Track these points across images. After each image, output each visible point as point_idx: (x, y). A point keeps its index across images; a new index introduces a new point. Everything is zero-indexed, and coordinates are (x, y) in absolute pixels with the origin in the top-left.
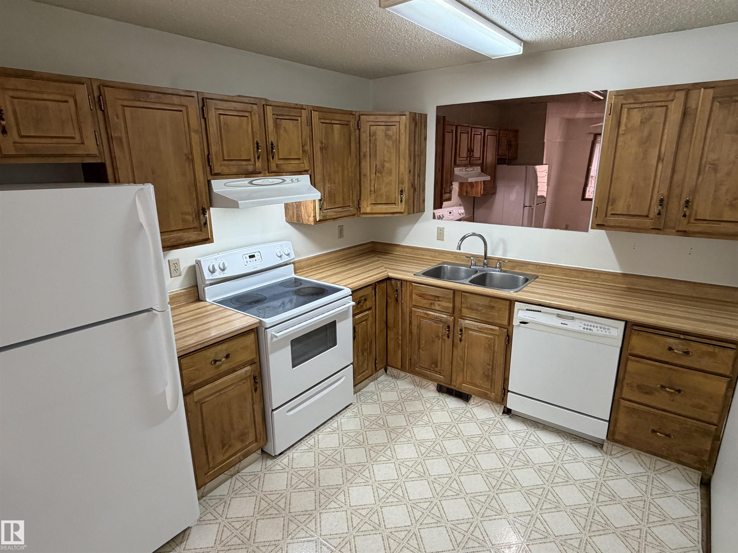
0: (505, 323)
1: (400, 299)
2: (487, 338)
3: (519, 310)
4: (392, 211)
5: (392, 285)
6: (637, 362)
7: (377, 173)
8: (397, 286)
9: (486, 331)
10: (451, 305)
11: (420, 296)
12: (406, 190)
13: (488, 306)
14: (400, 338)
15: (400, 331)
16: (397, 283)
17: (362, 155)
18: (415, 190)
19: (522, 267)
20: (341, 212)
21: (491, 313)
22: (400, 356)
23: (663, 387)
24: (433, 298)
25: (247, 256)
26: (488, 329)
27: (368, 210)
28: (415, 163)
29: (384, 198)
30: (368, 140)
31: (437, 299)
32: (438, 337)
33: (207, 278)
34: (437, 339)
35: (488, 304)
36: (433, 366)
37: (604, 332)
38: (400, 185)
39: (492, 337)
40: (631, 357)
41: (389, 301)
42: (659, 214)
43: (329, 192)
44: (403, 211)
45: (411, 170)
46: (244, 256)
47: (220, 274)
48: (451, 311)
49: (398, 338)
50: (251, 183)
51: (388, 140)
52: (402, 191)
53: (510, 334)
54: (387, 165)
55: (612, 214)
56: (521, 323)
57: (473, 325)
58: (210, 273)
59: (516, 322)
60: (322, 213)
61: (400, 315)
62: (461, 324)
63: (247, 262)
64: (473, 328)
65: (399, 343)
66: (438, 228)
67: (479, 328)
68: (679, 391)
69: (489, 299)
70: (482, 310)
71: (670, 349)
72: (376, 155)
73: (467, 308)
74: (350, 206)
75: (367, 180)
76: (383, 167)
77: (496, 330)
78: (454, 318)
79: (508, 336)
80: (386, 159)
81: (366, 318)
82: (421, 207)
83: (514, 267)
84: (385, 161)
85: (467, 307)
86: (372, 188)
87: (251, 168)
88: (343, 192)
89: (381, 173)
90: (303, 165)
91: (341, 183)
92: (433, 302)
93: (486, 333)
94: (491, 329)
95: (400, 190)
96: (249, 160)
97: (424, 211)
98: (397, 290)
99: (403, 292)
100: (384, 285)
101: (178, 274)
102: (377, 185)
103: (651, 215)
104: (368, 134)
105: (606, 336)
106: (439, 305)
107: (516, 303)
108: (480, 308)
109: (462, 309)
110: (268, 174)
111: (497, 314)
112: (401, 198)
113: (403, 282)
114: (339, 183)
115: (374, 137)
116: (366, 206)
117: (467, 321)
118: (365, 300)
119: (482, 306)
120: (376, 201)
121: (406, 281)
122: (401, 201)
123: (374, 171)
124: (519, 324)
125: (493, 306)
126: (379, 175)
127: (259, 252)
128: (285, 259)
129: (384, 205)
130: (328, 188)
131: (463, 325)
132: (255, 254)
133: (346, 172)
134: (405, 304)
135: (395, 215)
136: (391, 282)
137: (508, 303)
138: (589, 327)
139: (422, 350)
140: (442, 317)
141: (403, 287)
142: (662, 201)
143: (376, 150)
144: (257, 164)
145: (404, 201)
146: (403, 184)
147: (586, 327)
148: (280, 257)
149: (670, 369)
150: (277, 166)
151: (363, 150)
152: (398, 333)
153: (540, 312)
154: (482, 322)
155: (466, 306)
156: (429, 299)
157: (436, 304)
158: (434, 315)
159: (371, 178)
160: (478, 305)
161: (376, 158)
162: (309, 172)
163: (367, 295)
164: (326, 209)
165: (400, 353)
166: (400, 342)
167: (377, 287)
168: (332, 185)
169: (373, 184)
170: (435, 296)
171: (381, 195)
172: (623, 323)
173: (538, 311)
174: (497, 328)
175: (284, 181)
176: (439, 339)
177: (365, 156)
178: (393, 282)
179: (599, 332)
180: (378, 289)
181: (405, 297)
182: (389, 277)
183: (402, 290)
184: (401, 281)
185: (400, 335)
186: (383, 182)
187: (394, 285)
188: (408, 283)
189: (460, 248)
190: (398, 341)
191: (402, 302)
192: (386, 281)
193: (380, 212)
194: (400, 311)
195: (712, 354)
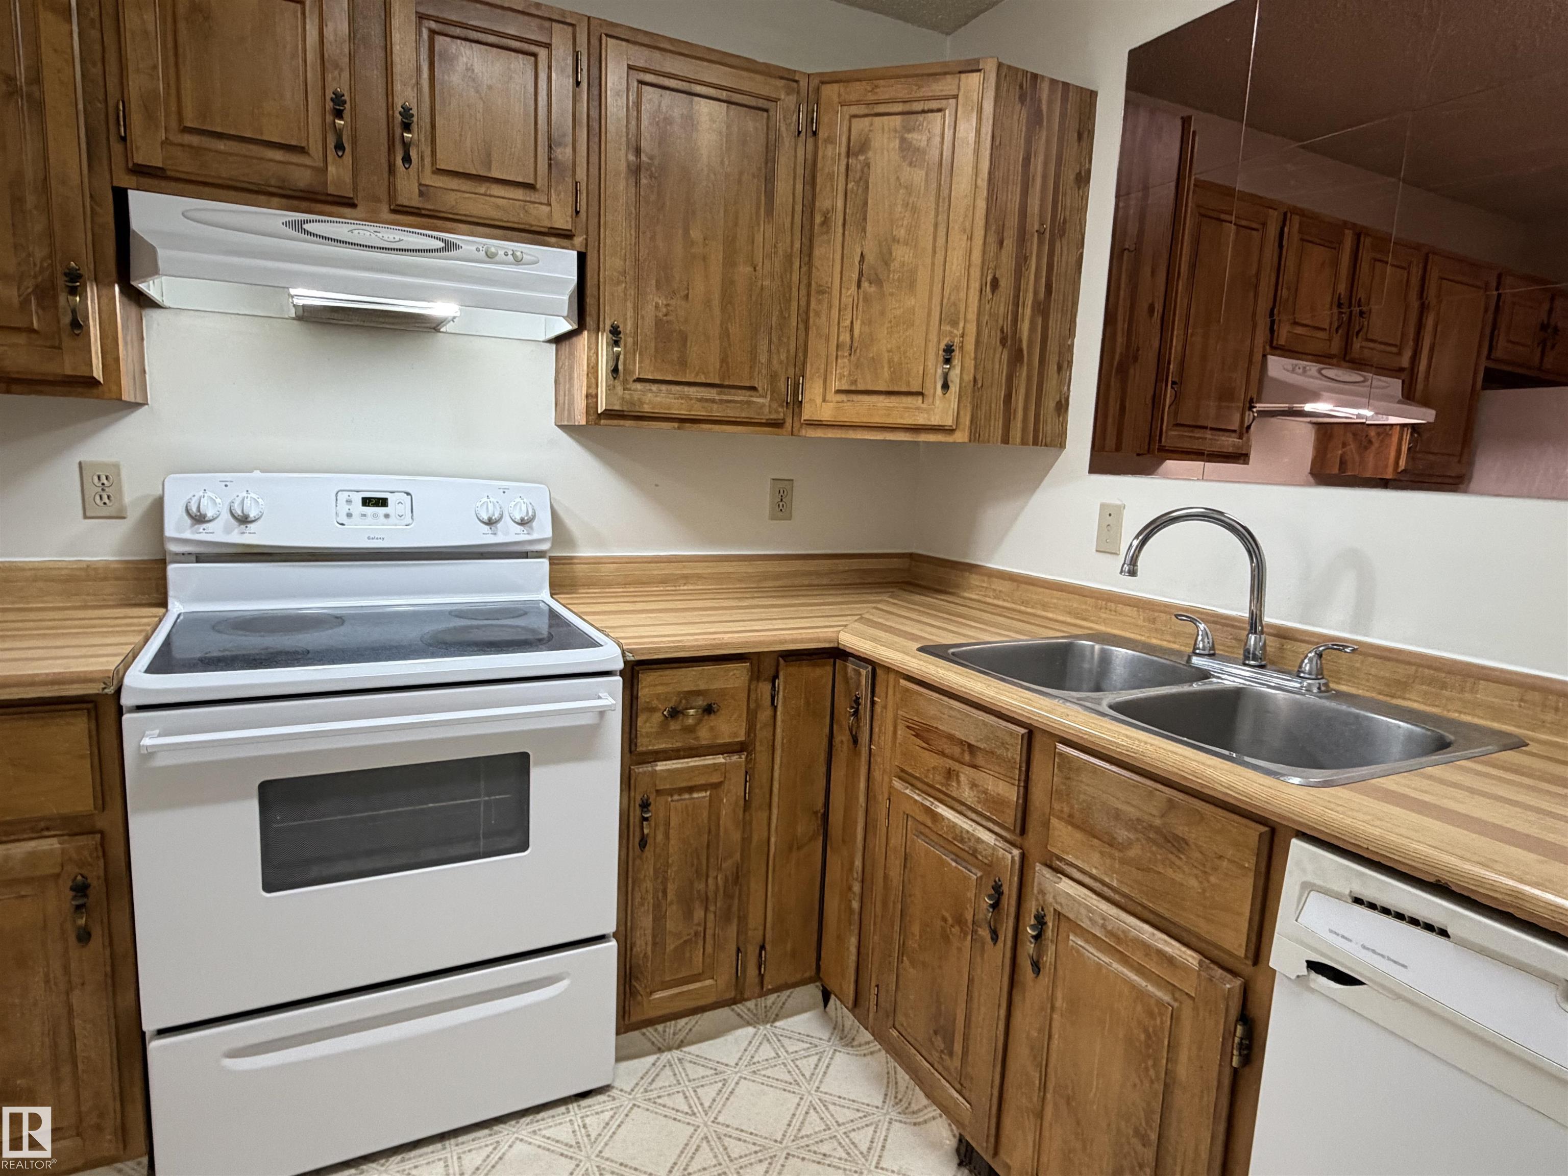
0: (1235, 942)
1: (864, 737)
2: (1140, 995)
3: (1308, 887)
4: (908, 420)
5: (846, 680)
7: (865, 284)
8: (859, 685)
9: (1138, 957)
10: (1015, 794)
11: (917, 736)
12: (970, 346)
13: (1158, 831)
14: (857, 888)
15: (858, 863)
16: (859, 674)
17: (818, 219)
18: (1017, 357)
19: (1444, 686)
20: (713, 401)
21: (1169, 872)
22: (853, 958)
24: (957, 750)
25: (357, 499)
26: (1148, 949)
27: (826, 413)
28: (1022, 260)
29: (886, 373)
30: (843, 168)
31: (967, 757)
32: (959, 920)
33: (170, 531)
34: (956, 930)
35: (1158, 822)
36: (939, 1042)
38: (946, 328)
39: (1167, 998)
43: (659, 323)
44: (949, 422)
45: (1003, 283)
46: (343, 497)
47: (228, 531)
48: (1010, 817)
49: (850, 888)
50: (298, 226)
51: (910, 164)
52: (949, 350)
53: (1255, 1012)
54: (902, 254)
56: (1314, 966)
57: (1089, 909)
58: (189, 521)
59: (1286, 957)
60: (619, 390)
61: (863, 798)
62: (1042, 892)
63: (349, 515)
64: (1086, 924)
65: (851, 910)
66: (1103, 506)
67: (1111, 934)
69: (1164, 795)
70: (1129, 844)
72: (865, 219)
73: (1070, 820)
74: (753, 388)
75: (830, 308)
76: (886, 259)
77: (1186, 968)
78: (1023, 857)
79: (1242, 1019)
80: (901, 233)
81: (715, 779)
82: (1049, 428)
83: (1402, 686)
84: (896, 240)
85: (1071, 816)
86: (845, 337)
87: (302, 178)
88: (725, 334)
89: (878, 282)
90: (546, 209)
91: (716, 303)
92: (956, 766)
93: (1140, 970)
94: (1159, 952)
95: (942, 346)
96: (301, 150)
97: (1062, 446)
98: (857, 701)
99: (878, 709)
100: (822, 673)
101: (110, 510)
102: (863, 323)
104: (844, 150)
106: (973, 785)
107: (1295, 842)
108: (1123, 834)
109: (1054, 821)
110: (386, 214)
111: (1193, 883)
112: (946, 376)
113: (879, 671)
114: (708, 303)
115: (861, 158)
116: (819, 400)
117: (1066, 886)
118: (709, 710)
119: (1133, 825)
120: (855, 382)
121: (888, 669)
122: (946, 386)
123: (855, 276)
124: (1304, 971)
125: (1176, 837)
126: (873, 289)
127: (408, 494)
128: (509, 534)
129: (881, 398)
130: (657, 307)
131: (1051, 898)
132: (391, 499)
133: (744, 270)
134: (880, 761)
135: (923, 437)
136: (846, 667)
137: (1255, 831)
139: (913, 963)
140: (979, 840)
141: (876, 689)
143: (866, 203)
144: (332, 169)
145: (954, 388)
146: (954, 323)
148: (490, 523)
150: (421, 194)
151: (823, 203)
152: (851, 869)
153: (1443, 933)
154: (1131, 906)
155: (1066, 809)
156: (943, 754)
157: (962, 778)
158: (955, 825)
159: (844, 299)
160: (1117, 815)
161: (864, 230)
162: (578, 240)
163: (722, 693)
164: (639, 380)
165: (853, 950)
166: (855, 905)
167: (781, 674)
168: (673, 302)
169: (848, 322)
170: (961, 742)
171: (875, 362)
173: (1429, 927)
174: (1190, 958)
175: (449, 246)
176: (966, 934)
177: (825, 222)
178: (850, 666)
180: (785, 682)
181: (880, 730)
182: (840, 647)
183: (873, 703)
184: (870, 667)
185: (855, 875)
186: (882, 313)
187: (852, 678)
188: (892, 677)
189: (1133, 573)
190: (850, 901)
191: (870, 749)
192: (832, 660)
193: (865, 420)
194: (862, 785)
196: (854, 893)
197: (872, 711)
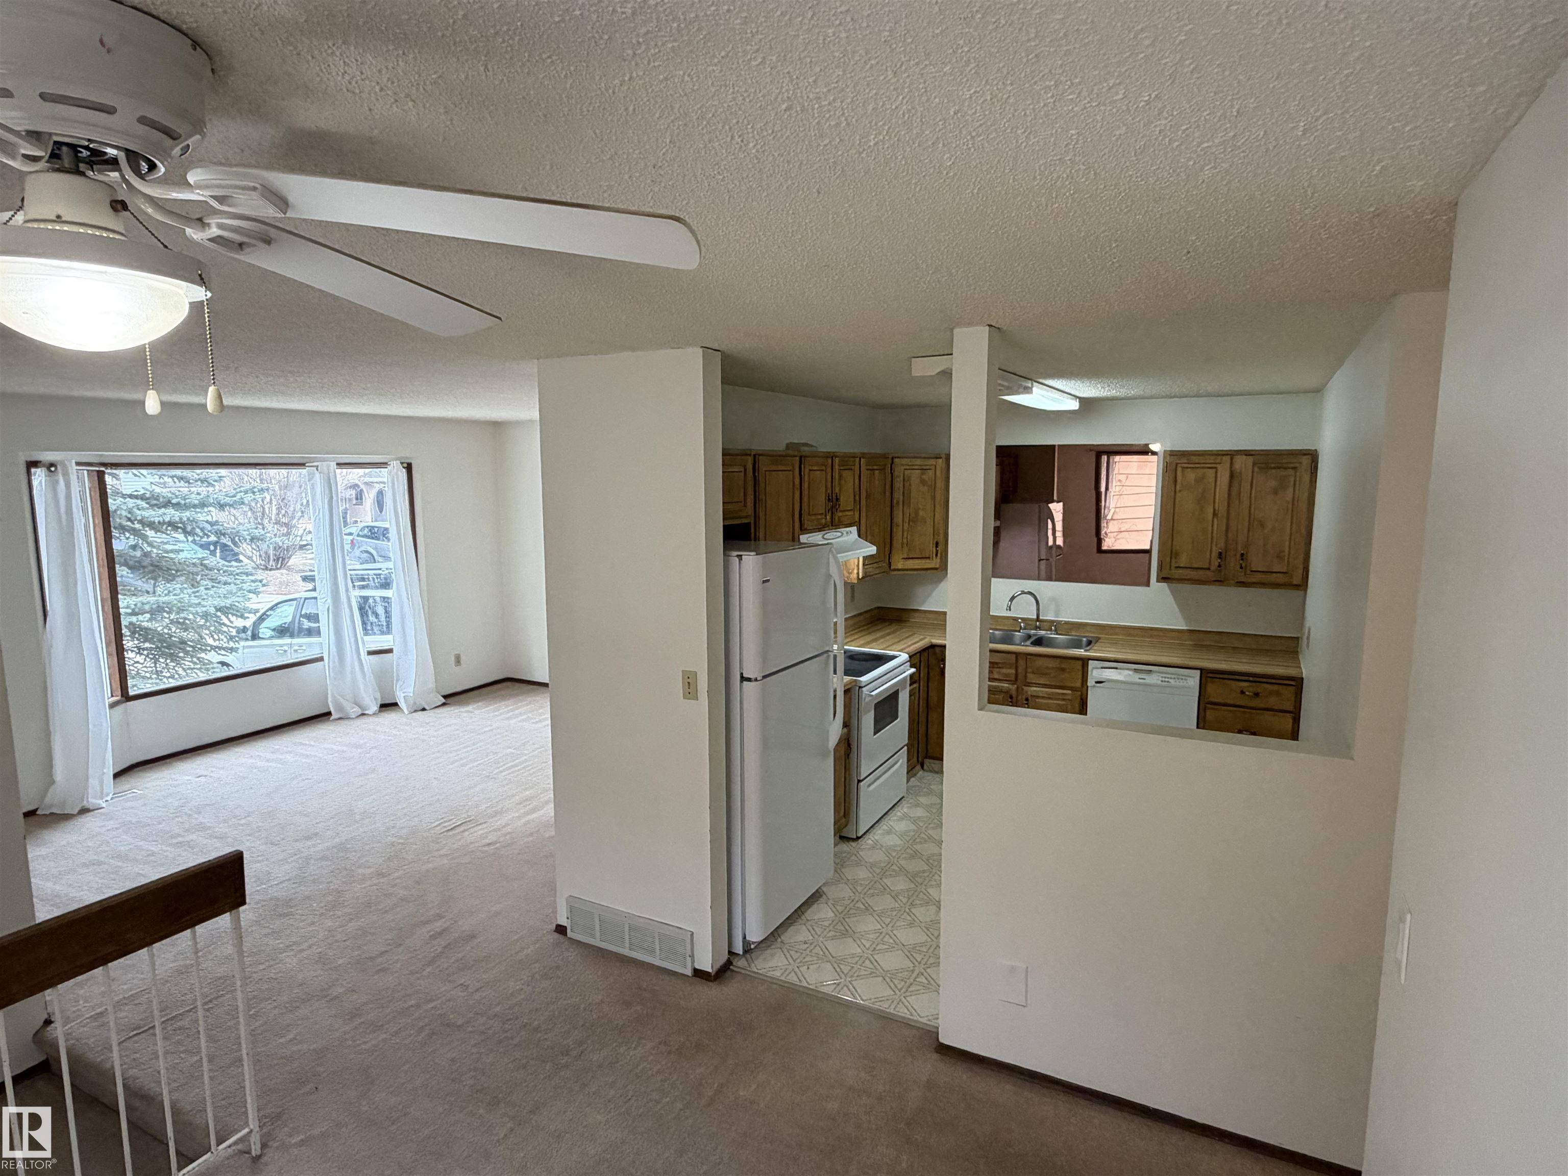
0: (1079, 685)
2: (1058, 704)
3: (1093, 668)
4: (926, 567)
5: (936, 654)
6: (1215, 709)
7: (911, 523)
8: (943, 655)
9: (1058, 697)
10: (1013, 671)
13: (1059, 668)
17: (895, 502)
19: (1079, 628)
21: (1062, 676)
23: (1240, 731)
26: (1059, 694)
27: (900, 566)
29: (918, 552)
30: (902, 486)
31: (996, 666)
35: (1058, 666)
37: (1181, 684)
38: (936, 536)
39: (1063, 703)
40: (1208, 705)
41: (932, 674)
42: (1219, 566)
44: (938, 566)
48: (1013, 678)
50: (823, 536)
51: (924, 486)
53: (1085, 697)
54: (921, 513)
55: (1176, 567)
56: (1097, 682)
57: (1042, 691)
59: (1091, 683)
60: (866, 570)
62: (1027, 692)
64: (1041, 695)
67: (1049, 694)
68: (1254, 733)
69: (1058, 660)
70: (1051, 673)
71: (1243, 692)
72: (910, 502)
73: (1033, 673)
74: (883, 561)
75: (900, 531)
76: (917, 515)
77: (1068, 694)
78: (1017, 686)
79: (1082, 699)
80: (921, 507)
81: (914, 692)
83: (1072, 629)
84: (920, 509)
86: (905, 541)
87: (823, 521)
89: (915, 522)
90: (853, 516)
92: (991, 669)
93: (1058, 699)
94: (1062, 694)
95: (935, 543)
96: (823, 514)
98: (943, 660)
100: (926, 654)
102: (910, 536)
103: (1213, 568)
104: (902, 479)
105: (1183, 687)
106: (999, 673)
107: (1090, 662)
108: (1048, 672)
109: (1028, 674)
110: (833, 527)
111: (1068, 676)
112: (937, 551)
115: (908, 483)
116: (897, 562)
117: (1033, 689)
119: (1053, 668)
120: (908, 555)
122: (937, 555)
123: (908, 521)
124: (1095, 684)
125: (1062, 668)
126: (913, 525)
129: (916, 560)
131: (1029, 693)
135: (929, 572)
136: (935, 650)
137: (1080, 663)
138: (1167, 680)
140: (1003, 687)
142: (1220, 554)
143: (910, 497)
144: (827, 518)
146: (938, 535)
147: (1164, 679)
149: (1244, 712)
150: (839, 519)
151: (896, 497)
153: (1117, 668)
154: (1052, 687)
155: (1032, 671)
157: (994, 672)
158: (992, 685)
159: (904, 528)
160: (1047, 668)
161: (910, 506)
162: (857, 523)
164: (867, 565)
167: (922, 656)
169: (906, 536)
170: (994, 663)
171: (914, 548)
172: (1198, 672)
173: (1114, 668)
174: (1069, 692)
175: (842, 533)
177: (898, 503)
178: (938, 650)
179: (1177, 683)
182: (934, 644)
186: (916, 532)
189: (1010, 610)
193: (913, 567)
195: (1278, 693)
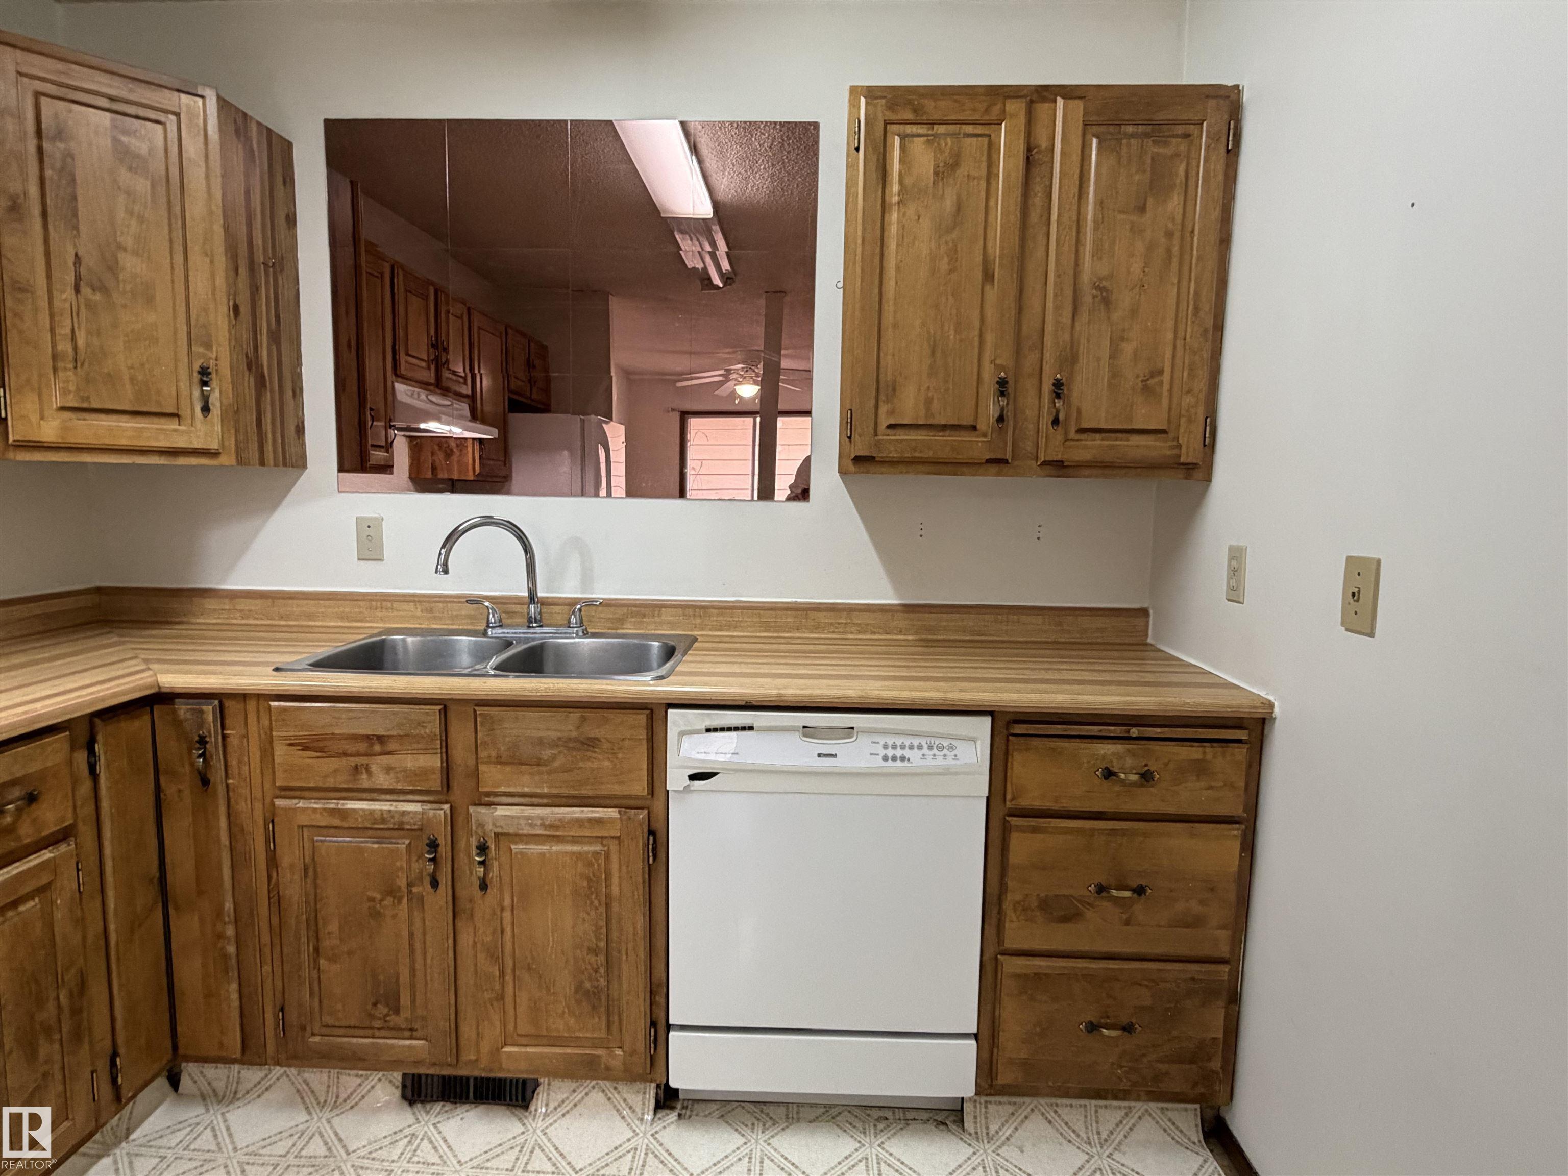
0: (639, 788)
1: (217, 775)
2: (579, 856)
3: (682, 734)
4: (163, 443)
5: (177, 723)
6: (1035, 830)
7: (85, 290)
8: (201, 724)
9: (573, 833)
10: (435, 762)
11: (306, 748)
12: (225, 370)
13: (576, 740)
14: (230, 931)
15: (229, 905)
16: (202, 712)
17: (4, 203)
18: (261, 383)
21: (589, 764)
23: (1101, 889)
24: (362, 747)
26: (579, 823)
27: (48, 433)
28: (255, 290)
31: (377, 748)
32: (391, 891)
34: (388, 901)
35: (574, 734)
36: (382, 1009)
37: (940, 761)
38: (198, 349)
39: (598, 848)
40: (1014, 821)
41: (170, 789)
42: (1001, 419)
44: (214, 445)
45: (242, 309)
48: (435, 782)
49: (220, 936)
51: (130, 169)
52: (204, 372)
53: (656, 825)
54: (130, 263)
55: (890, 426)
56: (693, 777)
57: (528, 818)
59: (676, 779)
61: (225, 839)
62: (481, 825)
64: (526, 830)
65: (225, 956)
66: (359, 520)
67: (551, 826)
68: (1140, 891)
69: (575, 715)
70: (554, 758)
71: (1109, 774)
72: (76, 216)
73: (499, 760)
75: (36, 310)
76: (113, 267)
77: (611, 820)
78: (451, 807)
79: (651, 832)
80: (128, 241)
81: (44, 879)
82: (293, 450)
83: (621, 621)
84: (121, 247)
85: (499, 757)
86: (65, 347)
89: (102, 288)
92: (363, 760)
93: (575, 840)
94: (590, 820)
95: (196, 367)
97: (304, 466)
98: (202, 741)
99: (234, 741)
100: (139, 725)
102: (88, 334)
103: (982, 426)
104: (31, 128)
105: (947, 772)
106: (388, 769)
107: (670, 711)
108: (547, 754)
109: (482, 768)
111: (607, 763)
112: (205, 399)
113: (228, 703)
115: (61, 146)
116: (33, 418)
117: (501, 811)
118: (31, 798)
119: (554, 744)
120: (87, 399)
121: (243, 697)
122: (206, 409)
123: (70, 279)
124: (688, 782)
125: (589, 739)
126: (97, 297)
129: (124, 418)
131: (489, 827)
134: (245, 791)
135: (182, 461)
136: (174, 712)
137: (642, 718)
138: (899, 753)
139: (333, 959)
140: (404, 813)
141: (228, 722)
142: (1002, 384)
143: (75, 198)
145: (216, 410)
146: (208, 346)
147: (890, 753)
149: (1113, 832)
151: (9, 184)
152: (219, 913)
153: (751, 728)
154: (557, 801)
155: (494, 754)
156: (345, 754)
157: (374, 768)
158: (372, 812)
159: (56, 303)
160: (540, 742)
161: (76, 228)
163: (43, 774)
165: (235, 996)
166: (231, 949)
167: (100, 737)
169: (67, 331)
170: (368, 738)
171: (111, 379)
172: (987, 721)
173: (744, 729)
174: (613, 813)
176: (400, 901)
177: (15, 208)
178: (183, 709)
179: (929, 762)
180: (105, 744)
181: (240, 762)
182: (163, 690)
183: (224, 737)
184: (216, 702)
185: (227, 919)
186: (115, 326)
187: (186, 720)
188: (252, 705)
189: (446, 572)
190: (223, 948)
191: (227, 786)
192: (148, 709)
193: (107, 442)
194: (223, 823)
195: (1200, 769)
196: (228, 938)
197: (225, 746)
